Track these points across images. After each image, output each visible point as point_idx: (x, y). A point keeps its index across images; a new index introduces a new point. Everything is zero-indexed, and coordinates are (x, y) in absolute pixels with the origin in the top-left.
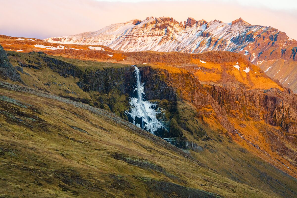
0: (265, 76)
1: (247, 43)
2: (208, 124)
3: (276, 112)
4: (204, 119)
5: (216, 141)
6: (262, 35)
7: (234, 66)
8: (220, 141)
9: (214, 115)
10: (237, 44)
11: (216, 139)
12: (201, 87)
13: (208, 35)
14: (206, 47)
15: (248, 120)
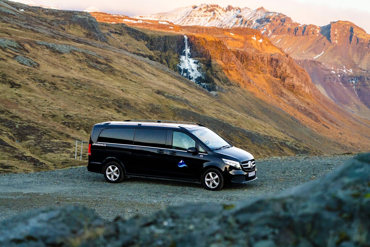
0: (272, 45)
1: (265, 23)
2: (231, 75)
3: (278, 69)
4: (229, 72)
5: (236, 86)
6: (276, 18)
7: (252, 38)
8: (239, 86)
9: (236, 70)
12: (227, 51)
13: (241, 17)
14: (239, 25)
15: (259, 73)
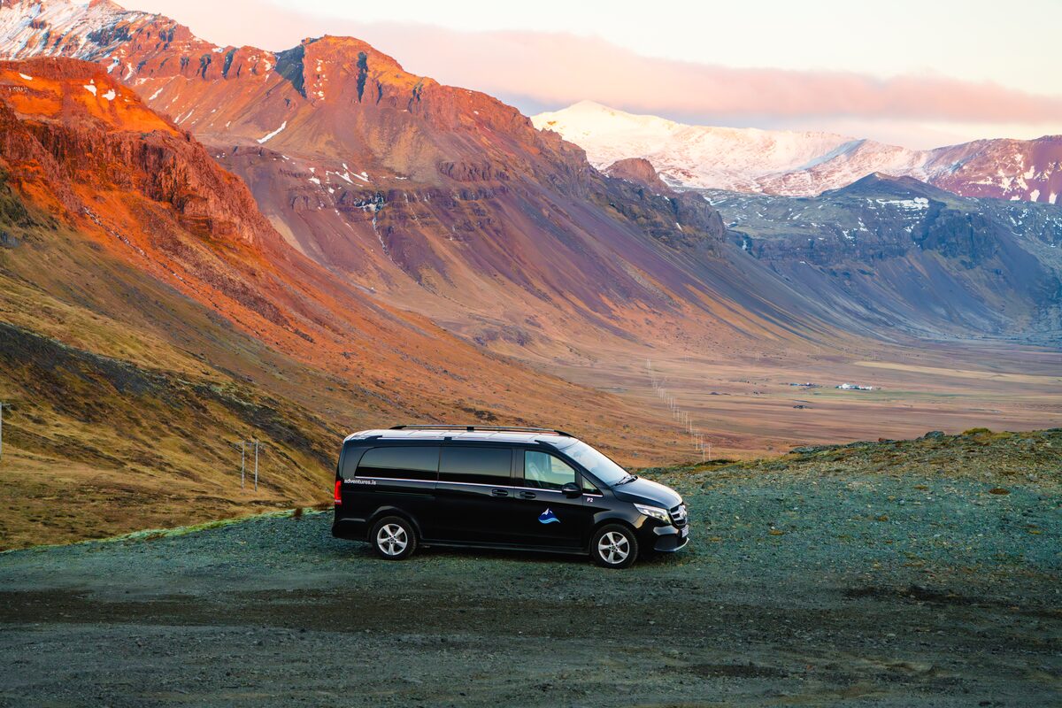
0: (144, 108)
1: (116, 43)
2: (30, 196)
3: (163, 175)
4: (23, 186)
5: (46, 227)
6: (145, 29)
7: (86, 87)
8: (54, 228)
9: (42, 179)
10: (98, 45)
11: (46, 224)
12: (19, 126)
13: (42, 25)
14: (38, 49)
15: (110, 189)
